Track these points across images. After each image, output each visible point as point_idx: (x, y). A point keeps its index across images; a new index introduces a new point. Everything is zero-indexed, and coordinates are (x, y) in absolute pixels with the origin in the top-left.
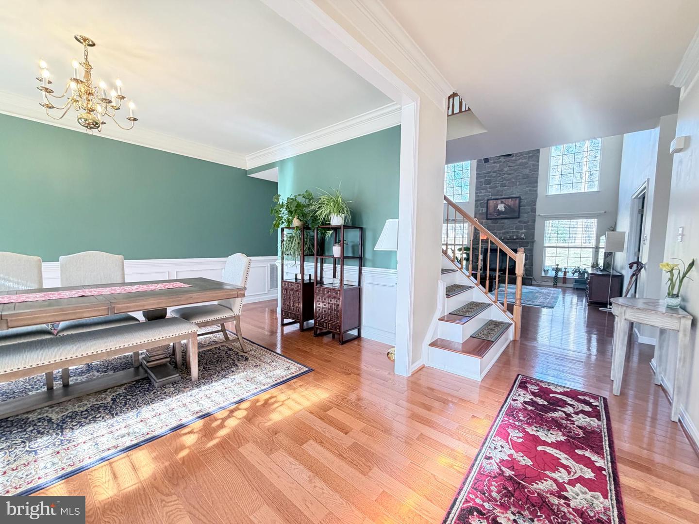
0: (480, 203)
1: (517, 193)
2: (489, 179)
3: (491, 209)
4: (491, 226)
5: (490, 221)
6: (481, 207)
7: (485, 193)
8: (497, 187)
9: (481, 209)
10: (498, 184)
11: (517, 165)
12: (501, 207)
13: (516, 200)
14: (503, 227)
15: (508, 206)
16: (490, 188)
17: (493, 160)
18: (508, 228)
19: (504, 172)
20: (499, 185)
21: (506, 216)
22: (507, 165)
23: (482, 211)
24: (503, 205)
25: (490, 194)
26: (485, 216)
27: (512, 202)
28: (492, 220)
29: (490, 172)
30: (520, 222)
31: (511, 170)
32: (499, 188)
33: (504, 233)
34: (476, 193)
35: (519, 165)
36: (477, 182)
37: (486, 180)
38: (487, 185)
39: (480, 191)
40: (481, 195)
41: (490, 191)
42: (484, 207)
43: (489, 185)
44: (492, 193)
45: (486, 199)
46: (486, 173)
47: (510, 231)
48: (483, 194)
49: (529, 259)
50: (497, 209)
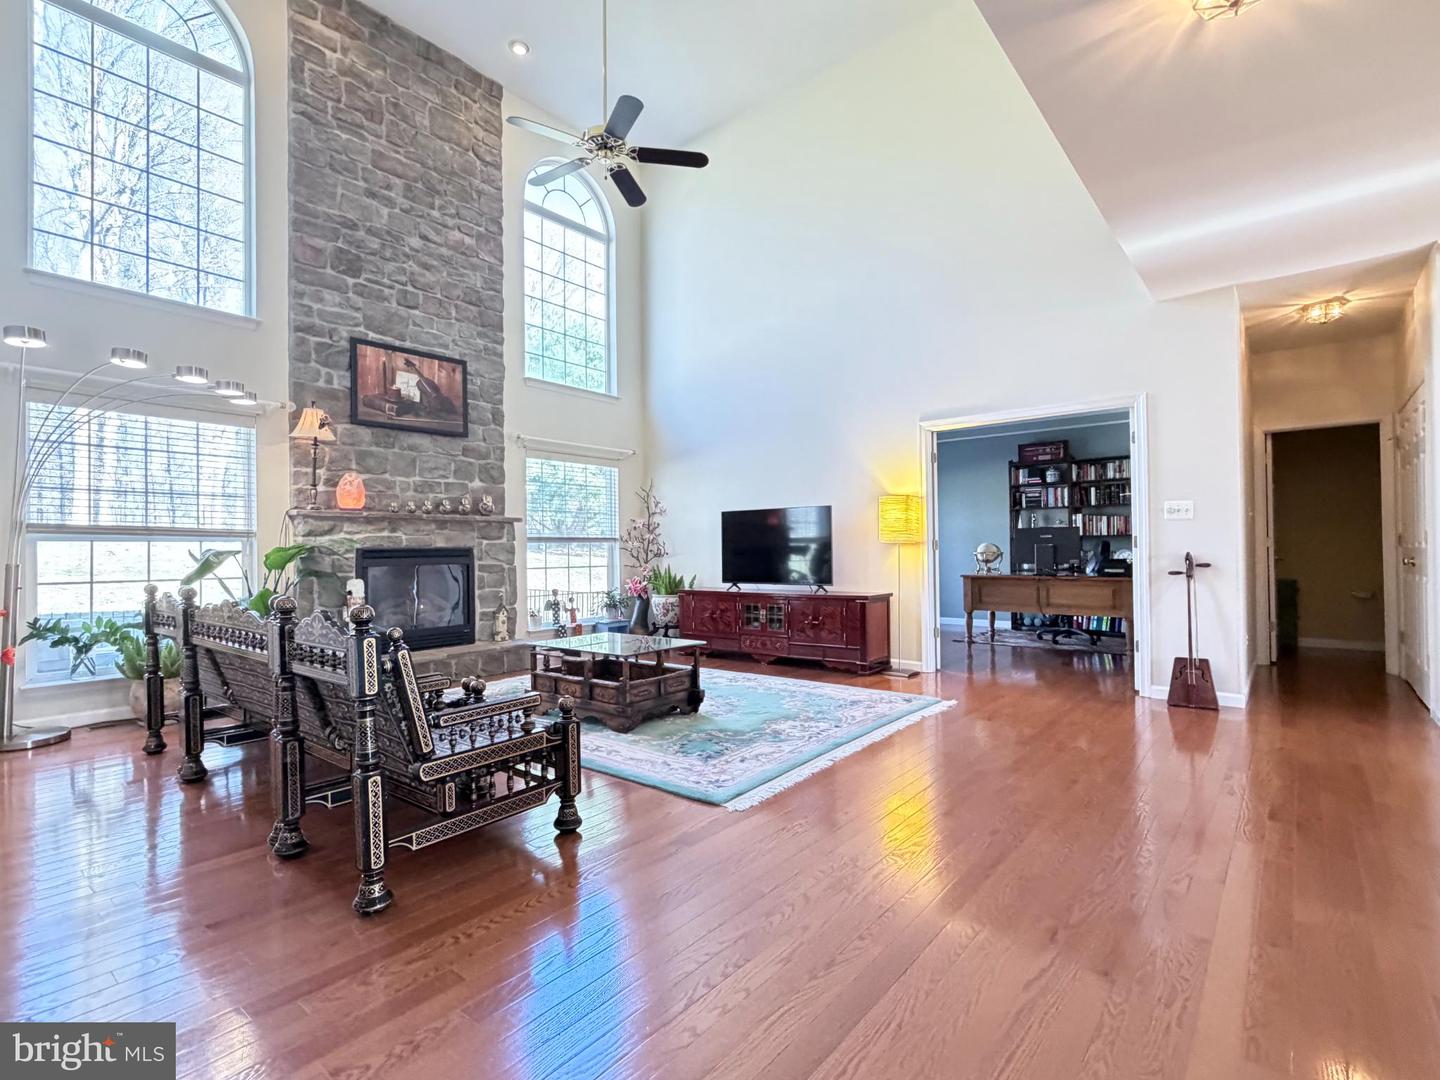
0: (318, 345)
1: (451, 346)
2: (353, 251)
3: (370, 382)
4: (371, 454)
5: (365, 433)
6: (326, 365)
7: (340, 305)
8: (386, 299)
9: (324, 370)
10: (391, 287)
11: (446, 245)
12: (407, 384)
13: (454, 370)
14: (414, 461)
15: (431, 383)
16: (360, 291)
17: (366, 181)
18: (431, 470)
20: (394, 292)
21: (422, 421)
23: (329, 381)
24: (414, 379)
25: (359, 315)
26: (344, 406)
27: (444, 374)
28: (375, 430)
29: (355, 226)
30: (466, 451)
31: (430, 255)
32: (394, 305)
33: (419, 488)
34: (297, 295)
36: (296, 243)
37: (341, 250)
38: (344, 272)
39: (313, 288)
40: (316, 306)
41: (360, 305)
42: (335, 366)
43: (354, 277)
44: (365, 317)
45: (344, 332)
46: (339, 220)
47: (440, 483)
48: (328, 309)
49: (507, 580)
50: (394, 388)
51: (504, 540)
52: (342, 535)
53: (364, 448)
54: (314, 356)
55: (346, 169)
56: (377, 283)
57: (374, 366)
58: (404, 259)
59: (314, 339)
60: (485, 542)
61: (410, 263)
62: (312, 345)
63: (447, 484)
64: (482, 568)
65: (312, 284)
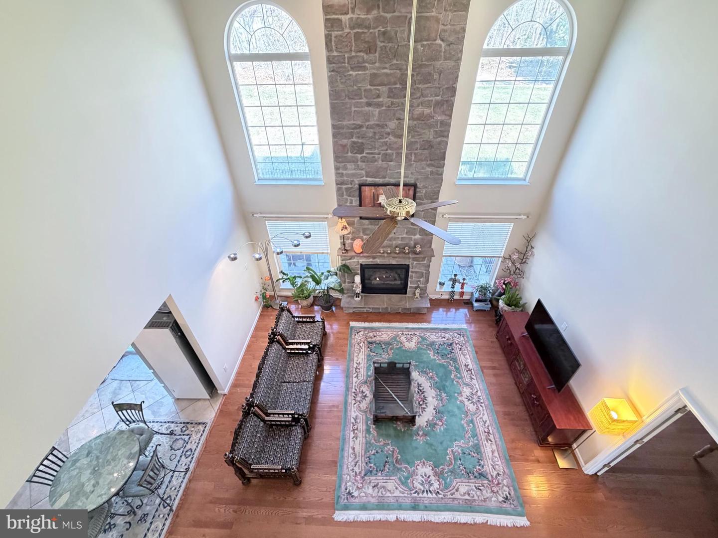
0: (346, 189)
1: (410, 176)
2: (360, 141)
3: (367, 202)
4: (369, 228)
5: (366, 221)
6: (349, 196)
7: (355, 169)
8: (376, 161)
9: (349, 198)
10: (379, 154)
12: (384, 200)
13: (409, 190)
16: (363, 160)
17: (366, 97)
19: (388, 130)
20: (380, 156)
22: (394, 115)
23: (351, 203)
28: (369, 221)
29: (361, 127)
32: (380, 162)
34: (337, 169)
35: (418, 119)
36: (335, 144)
37: (354, 142)
38: (356, 153)
39: (343, 164)
40: (344, 172)
41: (364, 167)
42: (353, 196)
43: (361, 154)
44: (366, 172)
45: (357, 181)
46: (353, 126)
47: (399, 237)
48: (350, 172)
49: (424, 276)
50: (378, 202)
51: (425, 262)
52: (355, 260)
53: (366, 227)
54: (345, 193)
55: (356, 95)
56: (372, 154)
57: (369, 195)
58: (387, 136)
59: (344, 187)
60: (415, 262)
61: (391, 137)
62: (344, 189)
63: (402, 238)
64: (412, 272)
65: (343, 162)
